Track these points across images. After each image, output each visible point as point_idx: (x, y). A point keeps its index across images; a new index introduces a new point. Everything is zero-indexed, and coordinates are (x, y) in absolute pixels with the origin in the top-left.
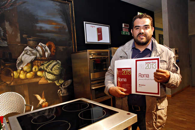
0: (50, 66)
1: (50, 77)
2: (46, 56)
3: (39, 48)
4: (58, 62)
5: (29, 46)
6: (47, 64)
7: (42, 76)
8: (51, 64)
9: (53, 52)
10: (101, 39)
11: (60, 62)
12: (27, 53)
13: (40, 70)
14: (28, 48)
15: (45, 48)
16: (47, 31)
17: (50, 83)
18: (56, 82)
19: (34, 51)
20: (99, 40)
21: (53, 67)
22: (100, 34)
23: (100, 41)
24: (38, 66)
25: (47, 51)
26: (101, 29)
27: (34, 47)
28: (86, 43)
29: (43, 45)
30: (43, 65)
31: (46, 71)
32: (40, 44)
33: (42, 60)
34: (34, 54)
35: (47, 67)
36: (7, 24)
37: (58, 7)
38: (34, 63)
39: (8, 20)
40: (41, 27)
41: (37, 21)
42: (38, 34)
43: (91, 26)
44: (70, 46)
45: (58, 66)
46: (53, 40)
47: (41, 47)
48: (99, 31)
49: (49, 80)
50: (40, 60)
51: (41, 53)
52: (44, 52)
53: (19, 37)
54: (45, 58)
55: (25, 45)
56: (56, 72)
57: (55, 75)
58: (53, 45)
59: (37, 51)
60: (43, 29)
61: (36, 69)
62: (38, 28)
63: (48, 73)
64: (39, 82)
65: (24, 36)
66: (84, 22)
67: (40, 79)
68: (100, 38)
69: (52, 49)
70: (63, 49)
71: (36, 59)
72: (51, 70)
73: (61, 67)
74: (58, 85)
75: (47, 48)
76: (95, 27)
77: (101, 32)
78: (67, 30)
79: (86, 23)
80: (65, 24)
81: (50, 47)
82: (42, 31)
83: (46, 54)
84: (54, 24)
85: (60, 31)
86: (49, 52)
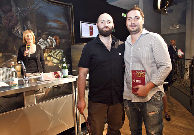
0: (56, 54)
1: (55, 61)
2: (53, 46)
3: (49, 40)
4: (61, 51)
5: (42, 39)
6: (54, 52)
7: (50, 60)
8: (56, 52)
9: (58, 43)
10: (93, 35)
11: (62, 51)
12: (41, 43)
13: (49, 56)
14: (41, 40)
15: (52, 40)
16: (54, 28)
17: (55, 66)
18: (59, 65)
19: (46, 42)
20: (90, 35)
21: (57, 54)
22: (92, 30)
23: (92, 36)
24: (48, 53)
25: (53, 42)
26: (93, 27)
27: (45, 39)
28: (81, 37)
29: (51, 38)
30: (51, 52)
31: (53, 57)
32: (49, 37)
33: (50, 49)
34: (45, 44)
35: (53, 54)
36: (29, 22)
37: (62, 11)
38: (45, 51)
39: (30, 20)
40: (50, 25)
41: (47, 21)
42: (48, 30)
43: (85, 25)
44: (70, 39)
45: (61, 54)
46: (58, 35)
47: (50, 39)
48: (91, 28)
49: (55, 63)
50: (49, 49)
51: (50, 44)
52: (52, 43)
53: (36, 32)
54: (53, 48)
55: (40, 37)
56: (59, 58)
57: (59, 60)
58: (58, 38)
59: (47, 42)
60: (52, 26)
61: (46, 55)
62: (48, 26)
63: (54, 58)
64: (48, 64)
65: (40, 31)
66: (80, 22)
67: (49, 62)
68: (91, 33)
69: (57, 42)
70: (65, 41)
71: (46, 48)
72: (56, 56)
73: (63, 54)
74: (60, 67)
75: (54, 40)
76: (88, 25)
77: (92, 29)
78: (68, 28)
79: (81, 22)
80: (67, 23)
81: (56, 40)
82: (51, 28)
83: (53, 45)
84: (59, 23)
85: (63, 28)
86: (55, 43)
